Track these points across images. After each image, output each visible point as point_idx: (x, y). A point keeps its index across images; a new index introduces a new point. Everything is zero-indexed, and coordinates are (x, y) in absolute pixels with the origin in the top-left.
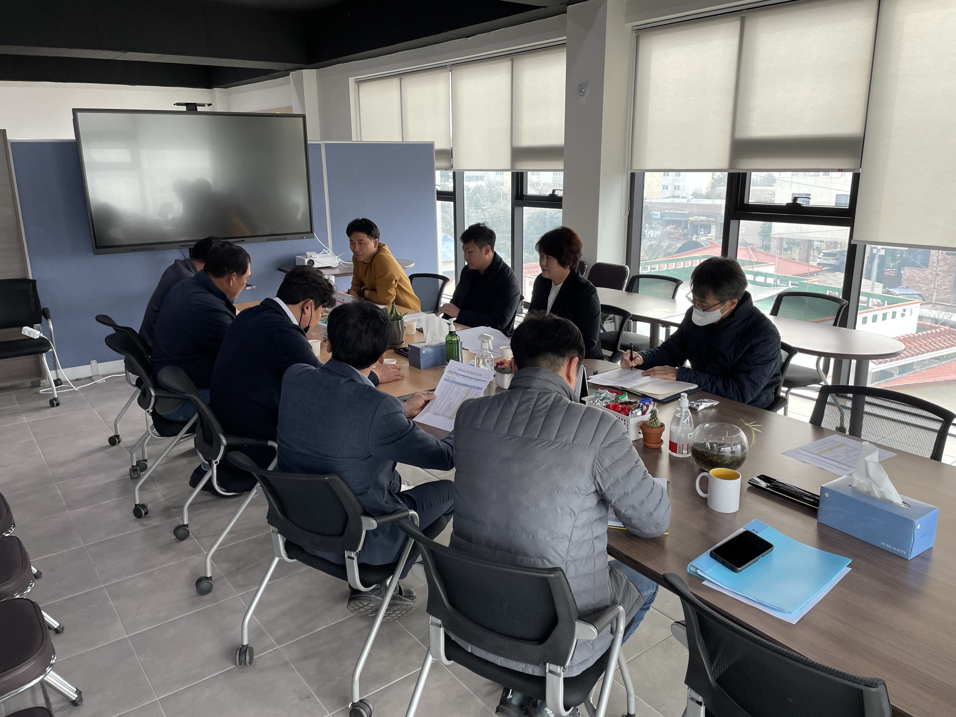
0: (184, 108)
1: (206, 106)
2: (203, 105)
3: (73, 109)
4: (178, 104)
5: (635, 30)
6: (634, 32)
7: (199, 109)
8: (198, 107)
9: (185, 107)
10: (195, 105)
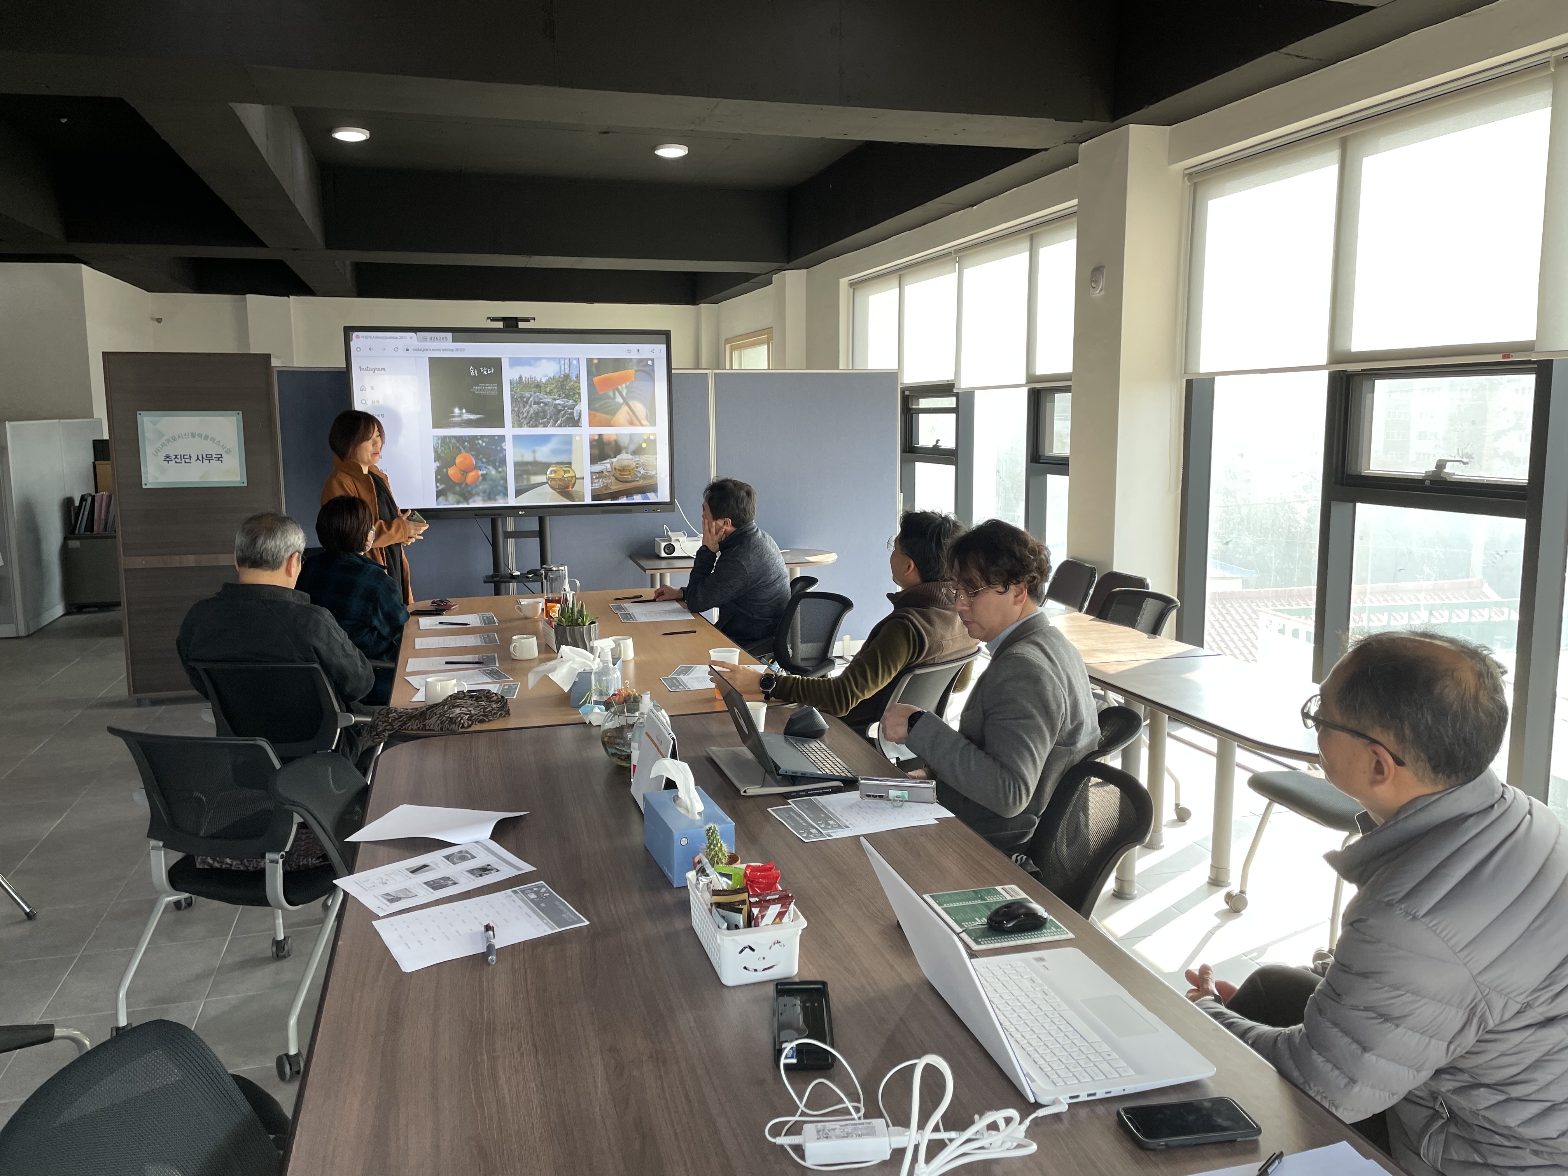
0: (500, 325)
1: (532, 321)
2: (527, 320)
3: (344, 328)
4: (494, 319)
5: (1190, 174)
6: (1186, 178)
7: (522, 325)
8: (520, 323)
9: (502, 323)
10: (516, 320)
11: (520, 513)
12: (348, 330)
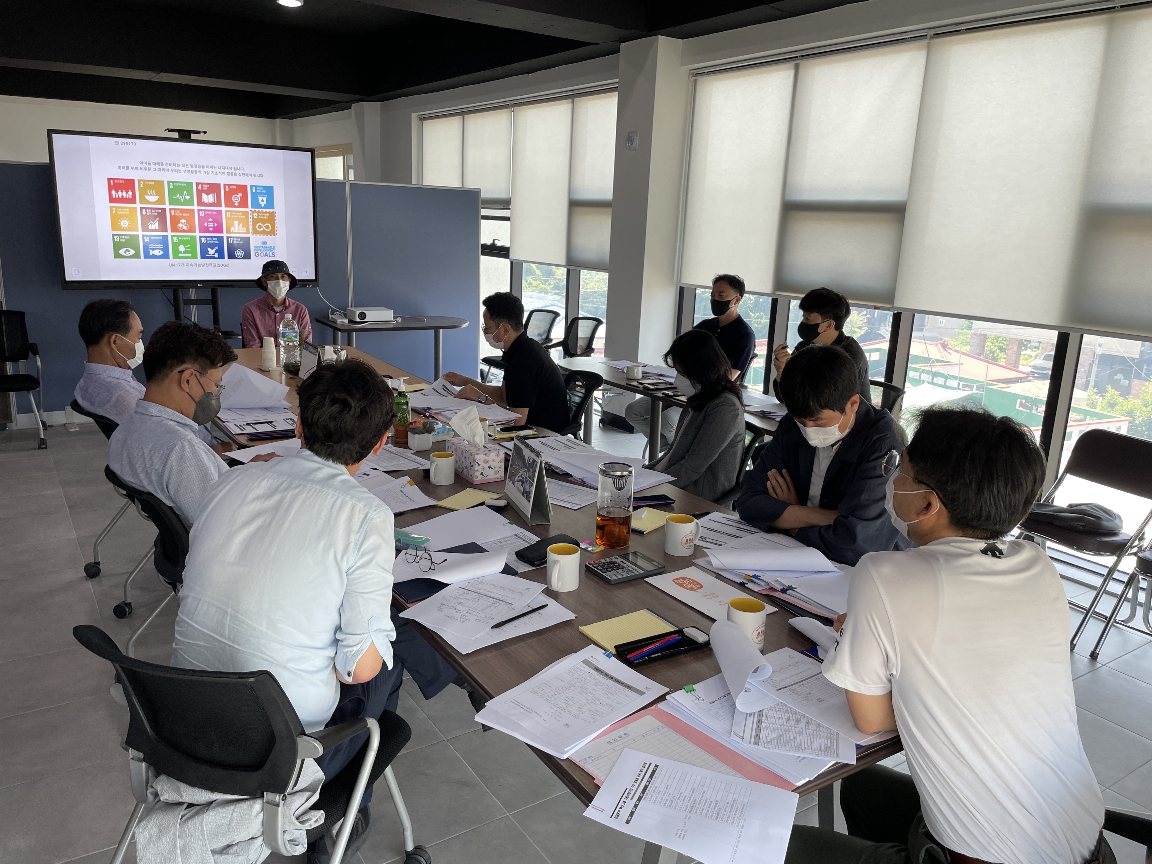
0: (176, 135)
1: (202, 134)
2: (198, 132)
3: (48, 130)
4: (168, 129)
7: (194, 136)
8: (192, 135)
9: (177, 133)
10: (190, 132)
11: (199, 285)
12: (50, 132)
